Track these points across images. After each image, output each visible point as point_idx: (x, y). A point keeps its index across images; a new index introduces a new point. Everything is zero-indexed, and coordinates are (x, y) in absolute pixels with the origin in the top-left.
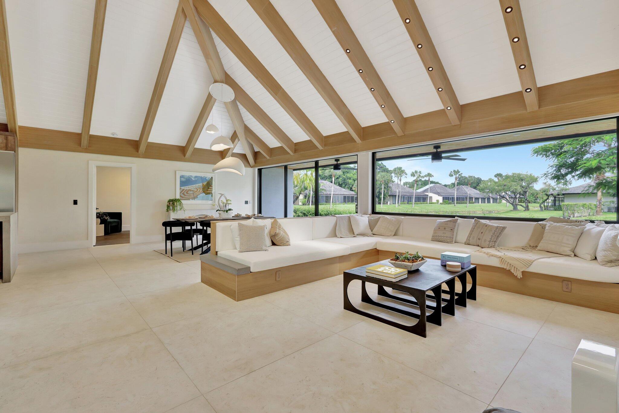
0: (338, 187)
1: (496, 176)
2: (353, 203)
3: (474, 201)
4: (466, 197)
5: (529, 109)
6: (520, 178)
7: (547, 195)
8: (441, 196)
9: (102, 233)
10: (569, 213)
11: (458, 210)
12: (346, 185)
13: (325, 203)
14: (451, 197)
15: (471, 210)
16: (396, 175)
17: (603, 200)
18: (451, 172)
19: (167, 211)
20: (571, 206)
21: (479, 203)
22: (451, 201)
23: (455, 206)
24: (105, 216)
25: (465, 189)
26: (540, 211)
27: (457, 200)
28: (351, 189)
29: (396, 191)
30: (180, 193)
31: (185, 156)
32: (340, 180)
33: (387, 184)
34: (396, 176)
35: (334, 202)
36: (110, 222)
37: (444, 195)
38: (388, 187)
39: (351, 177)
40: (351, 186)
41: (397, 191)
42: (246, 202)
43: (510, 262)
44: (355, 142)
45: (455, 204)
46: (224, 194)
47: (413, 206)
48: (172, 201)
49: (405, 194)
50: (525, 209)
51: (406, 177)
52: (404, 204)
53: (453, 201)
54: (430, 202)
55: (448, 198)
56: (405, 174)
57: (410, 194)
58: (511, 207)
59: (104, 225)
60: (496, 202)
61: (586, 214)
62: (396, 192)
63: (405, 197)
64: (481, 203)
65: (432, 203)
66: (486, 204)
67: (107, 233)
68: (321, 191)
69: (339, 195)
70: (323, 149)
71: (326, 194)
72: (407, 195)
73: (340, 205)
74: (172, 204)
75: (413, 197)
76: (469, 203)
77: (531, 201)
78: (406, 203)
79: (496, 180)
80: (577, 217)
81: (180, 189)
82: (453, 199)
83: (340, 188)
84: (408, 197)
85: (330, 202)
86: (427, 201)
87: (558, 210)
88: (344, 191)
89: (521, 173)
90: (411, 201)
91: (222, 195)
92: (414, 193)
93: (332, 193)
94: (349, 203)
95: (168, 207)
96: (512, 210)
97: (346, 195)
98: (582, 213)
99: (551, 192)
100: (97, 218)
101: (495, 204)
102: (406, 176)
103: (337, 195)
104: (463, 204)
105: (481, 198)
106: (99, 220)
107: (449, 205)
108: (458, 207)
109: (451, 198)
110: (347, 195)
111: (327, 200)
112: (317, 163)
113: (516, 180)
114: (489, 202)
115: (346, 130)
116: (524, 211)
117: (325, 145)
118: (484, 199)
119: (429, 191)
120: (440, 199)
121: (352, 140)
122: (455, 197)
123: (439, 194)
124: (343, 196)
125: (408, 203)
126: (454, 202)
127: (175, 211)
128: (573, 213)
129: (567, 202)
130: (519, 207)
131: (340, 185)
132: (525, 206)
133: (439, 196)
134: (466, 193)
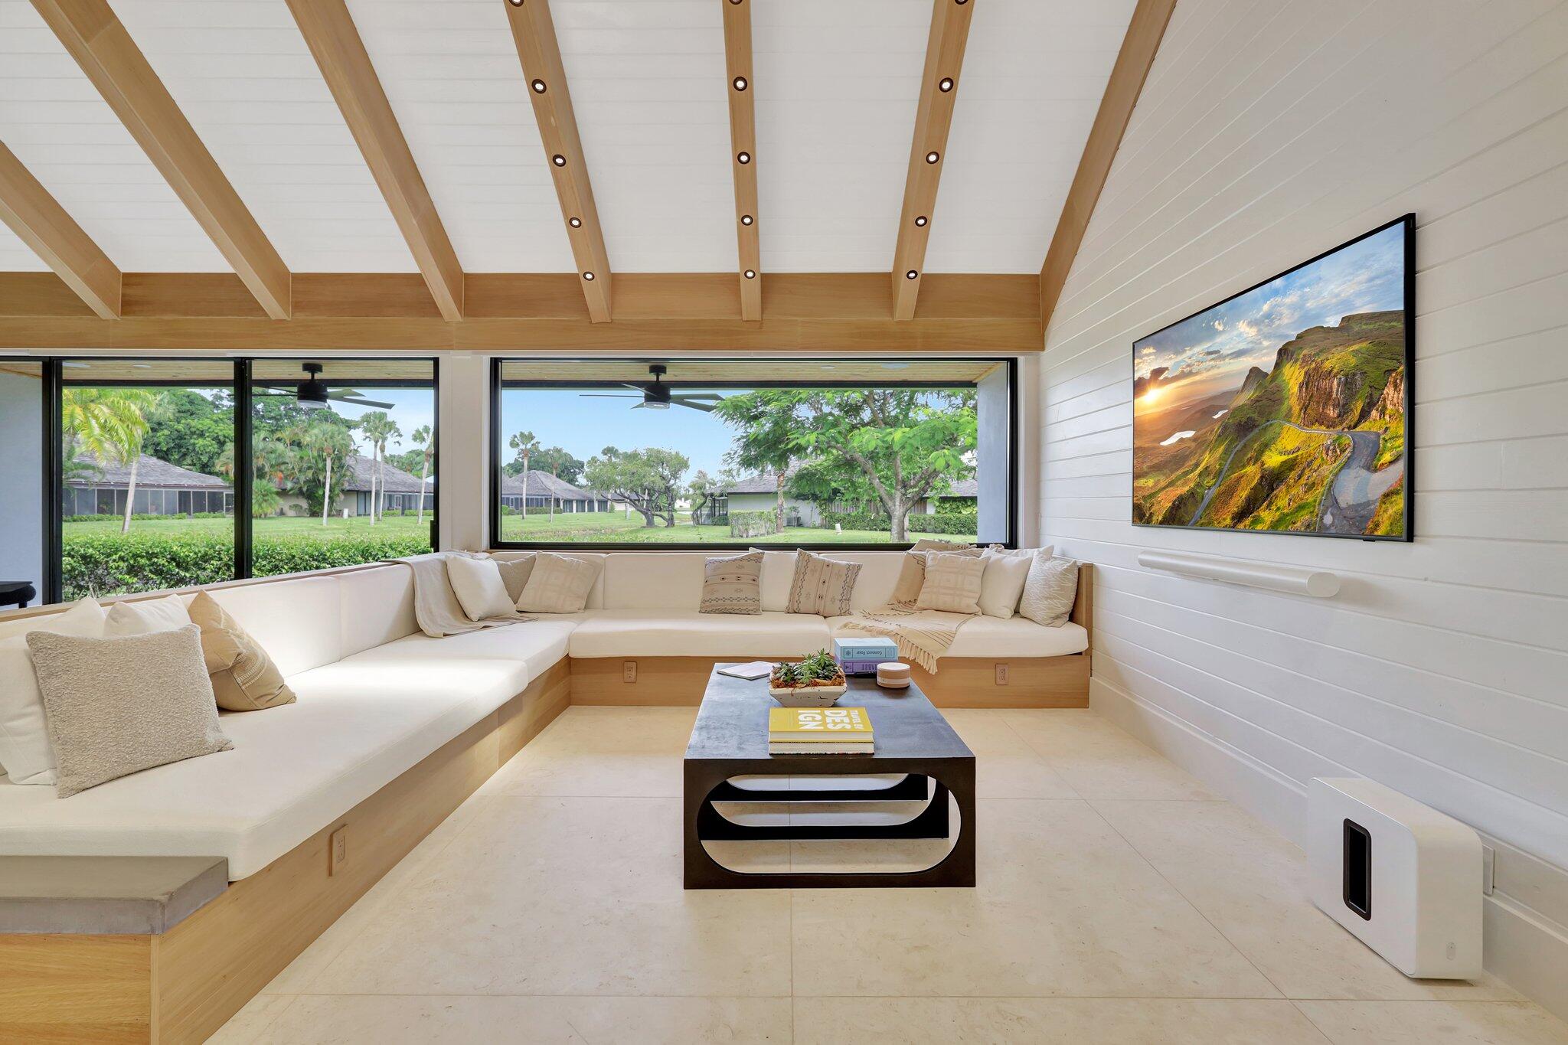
0: (154, 460)
1: (605, 452)
2: (217, 514)
3: (562, 507)
4: (546, 499)
5: (898, 316)
6: (657, 459)
7: (703, 495)
10: (740, 530)
11: (531, 529)
12: (185, 455)
13: (97, 516)
14: (513, 497)
15: (559, 528)
16: (368, 434)
17: (785, 506)
18: (515, 436)
20: (744, 516)
21: (572, 512)
22: (512, 508)
23: (523, 518)
25: (543, 479)
27: (529, 504)
28: (205, 468)
29: (371, 480)
32: (162, 435)
33: (340, 459)
34: (367, 437)
35: (141, 511)
38: (341, 467)
39: (205, 428)
40: (205, 459)
41: (374, 480)
43: (917, 641)
44: (438, 313)
45: (522, 514)
47: (420, 520)
49: (394, 488)
50: (669, 525)
51: (398, 442)
52: (393, 515)
53: (517, 508)
56: (397, 434)
57: (408, 488)
58: (644, 520)
60: (605, 509)
61: (763, 531)
62: (371, 482)
63: (396, 495)
64: (577, 511)
66: (586, 514)
68: (80, 471)
69: (159, 486)
70: (286, 318)
71: (104, 484)
73: (163, 522)
75: (420, 496)
76: (555, 512)
77: (664, 507)
78: (399, 511)
79: (604, 458)
80: (752, 537)
82: (518, 502)
83: (161, 462)
84: (403, 496)
85: (122, 512)
87: (718, 525)
88: (181, 475)
89: (660, 448)
90: (410, 508)
92: (423, 485)
93: (133, 480)
94: (203, 514)
96: (644, 527)
97: (189, 486)
98: (758, 529)
99: (708, 490)
101: (603, 514)
102: (398, 439)
103: (152, 486)
104: (540, 513)
105: (577, 501)
107: (510, 516)
108: (530, 522)
109: (512, 499)
110: (195, 487)
111: (106, 503)
112: (242, 366)
113: (652, 463)
114: (591, 509)
115: (416, 270)
116: (670, 528)
117: (297, 306)
118: (583, 502)
121: (429, 307)
122: (524, 497)
124: (177, 490)
125: (403, 514)
126: (522, 510)
128: (746, 529)
129: (734, 509)
130: (657, 520)
131: (163, 455)
132: (667, 517)
134: (546, 489)
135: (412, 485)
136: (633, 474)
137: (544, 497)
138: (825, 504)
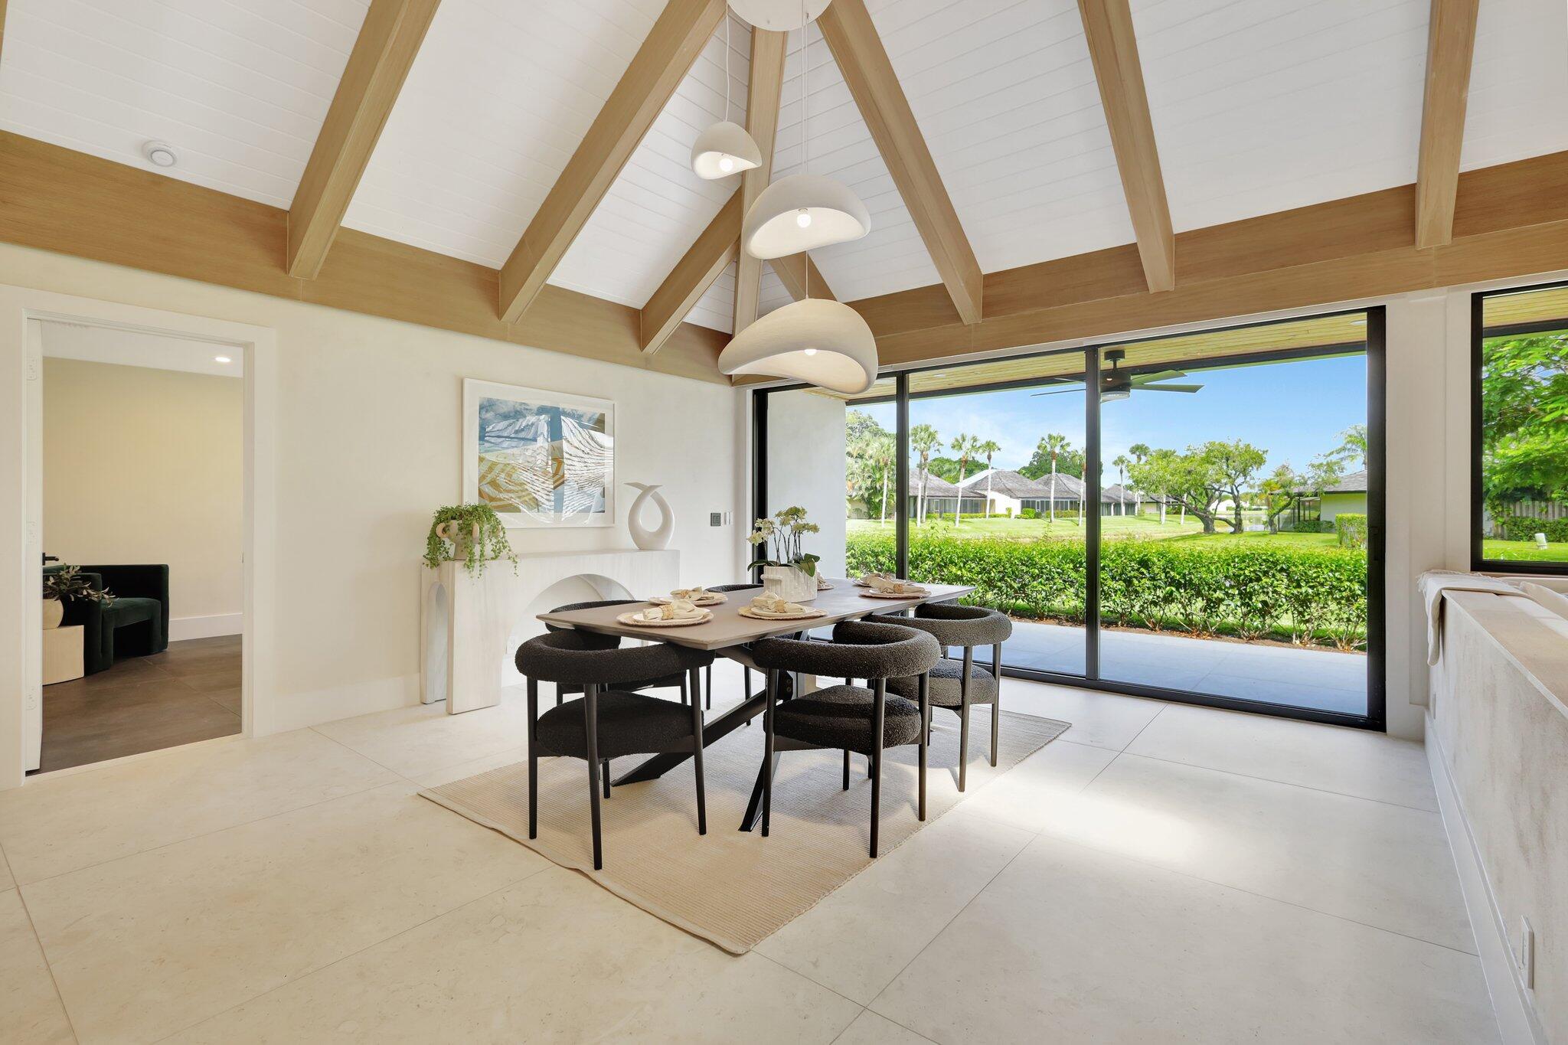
1: (1133, 451)
4: (1071, 502)
7: (1288, 494)
8: (1018, 498)
9: (74, 667)
11: (1061, 533)
14: (1039, 500)
18: (1043, 439)
19: (433, 562)
22: (1042, 511)
23: (1049, 522)
24: (91, 587)
26: (1270, 534)
27: (1056, 508)
30: (482, 478)
31: (499, 312)
36: (116, 612)
37: (1022, 495)
42: (715, 520)
45: (1052, 517)
46: (652, 487)
47: (957, 523)
48: (461, 516)
49: (932, 493)
50: (1235, 530)
51: (938, 450)
52: (933, 518)
53: (1047, 512)
54: (992, 514)
55: (1034, 502)
57: (946, 493)
58: (1199, 526)
59: (83, 626)
63: (934, 499)
65: (995, 516)
67: (93, 664)
72: (937, 495)
74: (460, 529)
75: (956, 501)
78: (937, 515)
81: (481, 459)
82: (1045, 506)
84: (946, 500)
86: (985, 512)
87: (1306, 532)
90: (948, 512)
91: (646, 490)
95: (435, 542)
96: (1200, 533)
99: (1294, 488)
100: (45, 597)
101: (1130, 518)
104: (1067, 517)
106: (57, 608)
107: (1039, 520)
109: (1040, 503)
113: (1214, 459)
114: (1118, 513)
116: (1231, 533)
118: (1110, 504)
119: (989, 488)
120: (1016, 506)
122: (1052, 500)
123: (1009, 492)
126: (1050, 514)
127: (477, 564)
132: (1234, 522)
133: (1011, 497)
134: (1069, 491)
135: (947, 490)
136: (1189, 472)
137: (1069, 501)
138: (1502, 505)
